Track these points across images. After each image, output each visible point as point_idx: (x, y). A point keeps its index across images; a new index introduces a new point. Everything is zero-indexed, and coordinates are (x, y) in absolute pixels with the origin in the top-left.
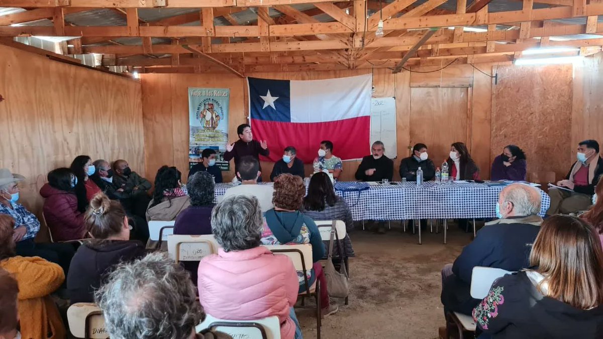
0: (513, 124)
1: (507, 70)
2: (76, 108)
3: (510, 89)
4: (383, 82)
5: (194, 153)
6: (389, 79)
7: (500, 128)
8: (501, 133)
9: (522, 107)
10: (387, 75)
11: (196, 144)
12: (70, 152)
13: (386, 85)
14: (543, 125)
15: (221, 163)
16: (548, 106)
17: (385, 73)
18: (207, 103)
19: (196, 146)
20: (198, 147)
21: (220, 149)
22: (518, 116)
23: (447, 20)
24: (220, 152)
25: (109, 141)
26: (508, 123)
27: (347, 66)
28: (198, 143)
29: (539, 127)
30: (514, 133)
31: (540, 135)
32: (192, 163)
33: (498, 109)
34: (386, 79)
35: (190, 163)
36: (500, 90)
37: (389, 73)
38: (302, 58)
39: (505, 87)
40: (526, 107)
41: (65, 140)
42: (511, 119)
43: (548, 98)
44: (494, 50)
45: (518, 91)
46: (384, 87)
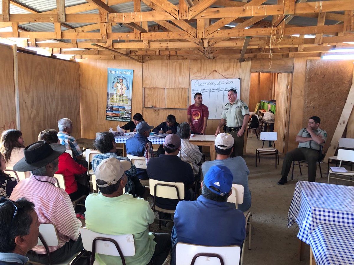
0: (320, 100)
1: (317, 62)
2: (32, 80)
3: (318, 76)
4: (232, 68)
5: (109, 110)
6: (237, 66)
7: (311, 102)
8: (311, 105)
9: (326, 88)
10: (235, 64)
11: (111, 104)
12: (27, 109)
13: (235, 70)
14: (340, 101)
15: (126, 117)
16: (344, 88)
17: (234, 62)
18: (119, 78)
19: (111, 105)
20: (113, 106)
21: (125, 108)
22: (323, 94)
23: (257, 32)
24: (126, 111)
25: (55, 101)
26: (316, 99)
27: (208, 57)
28: (112, 103)
29: (338, 102)
30: (319, 105)
31: (338, 108)
32: (108, 116)
33: (310, 89)
34: (235, 66)
35: (107, 116)
36: (312, 76)
37: (237, 62)
38: (175, 52)
39: (315, 74)
40: (328, 89)
41: (24, 101)
42: (318, 96)
43: (344, 83)
44: (303, 50)
45: (323, 78)
46: (233, 71)
